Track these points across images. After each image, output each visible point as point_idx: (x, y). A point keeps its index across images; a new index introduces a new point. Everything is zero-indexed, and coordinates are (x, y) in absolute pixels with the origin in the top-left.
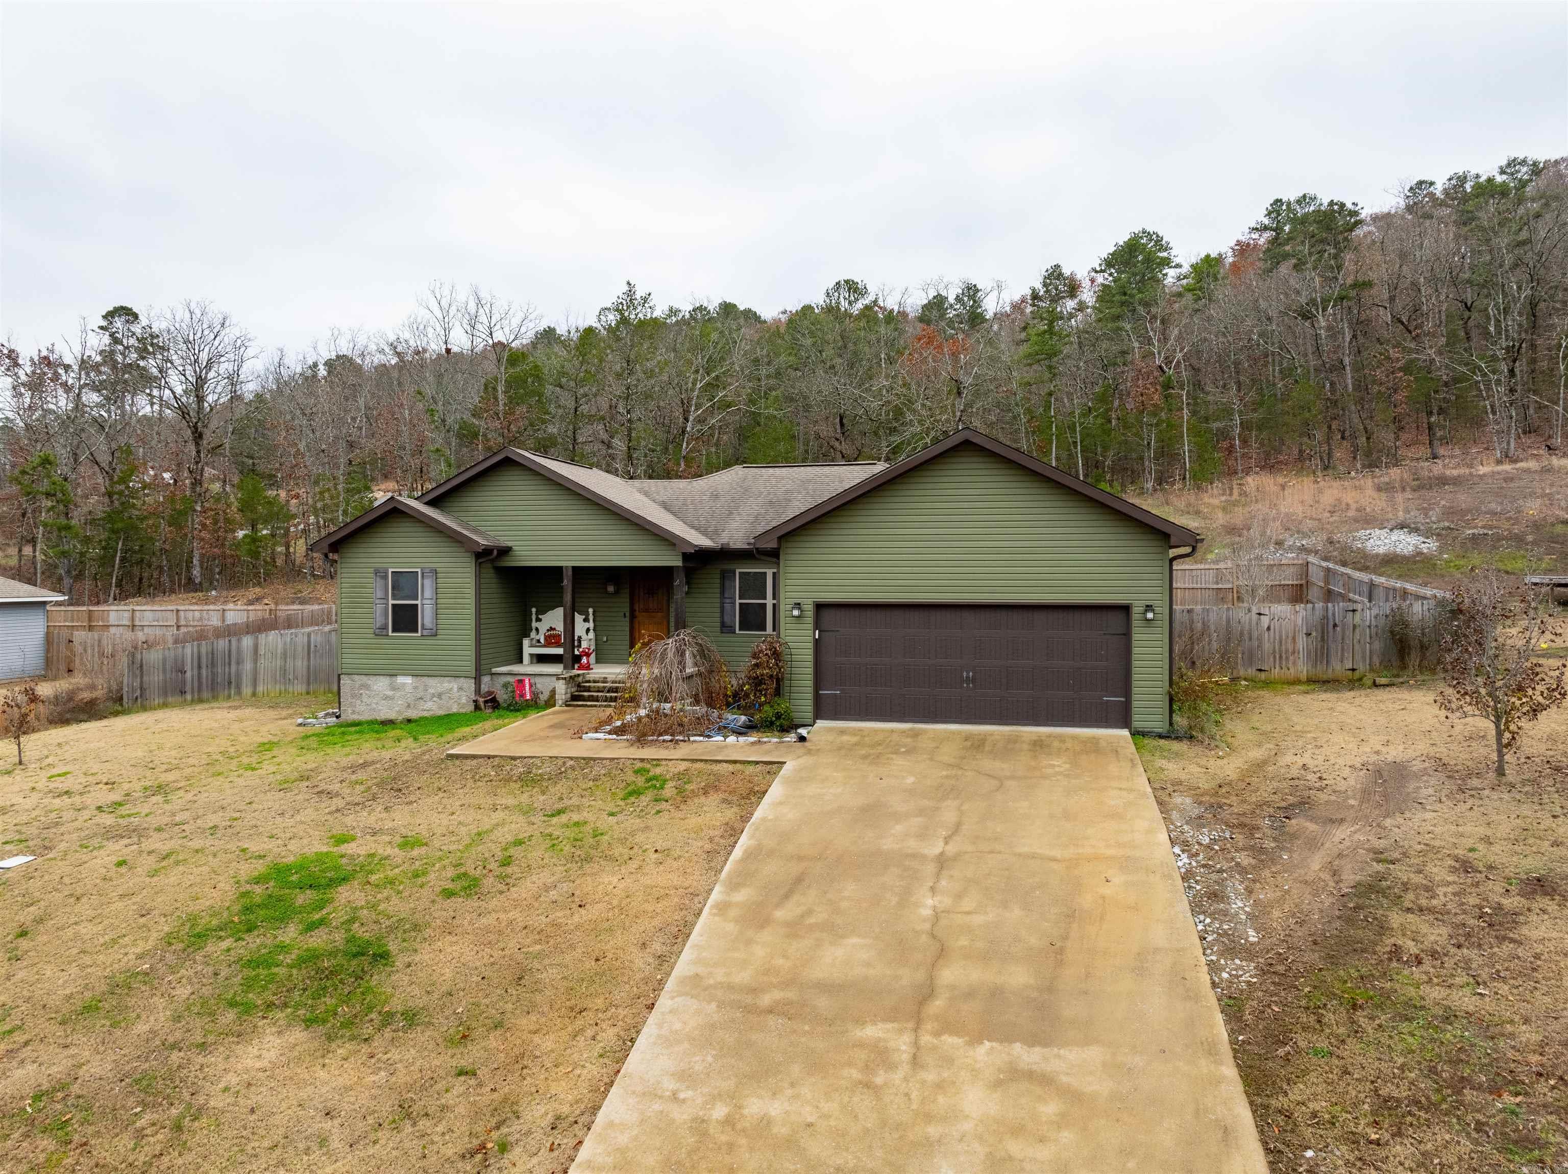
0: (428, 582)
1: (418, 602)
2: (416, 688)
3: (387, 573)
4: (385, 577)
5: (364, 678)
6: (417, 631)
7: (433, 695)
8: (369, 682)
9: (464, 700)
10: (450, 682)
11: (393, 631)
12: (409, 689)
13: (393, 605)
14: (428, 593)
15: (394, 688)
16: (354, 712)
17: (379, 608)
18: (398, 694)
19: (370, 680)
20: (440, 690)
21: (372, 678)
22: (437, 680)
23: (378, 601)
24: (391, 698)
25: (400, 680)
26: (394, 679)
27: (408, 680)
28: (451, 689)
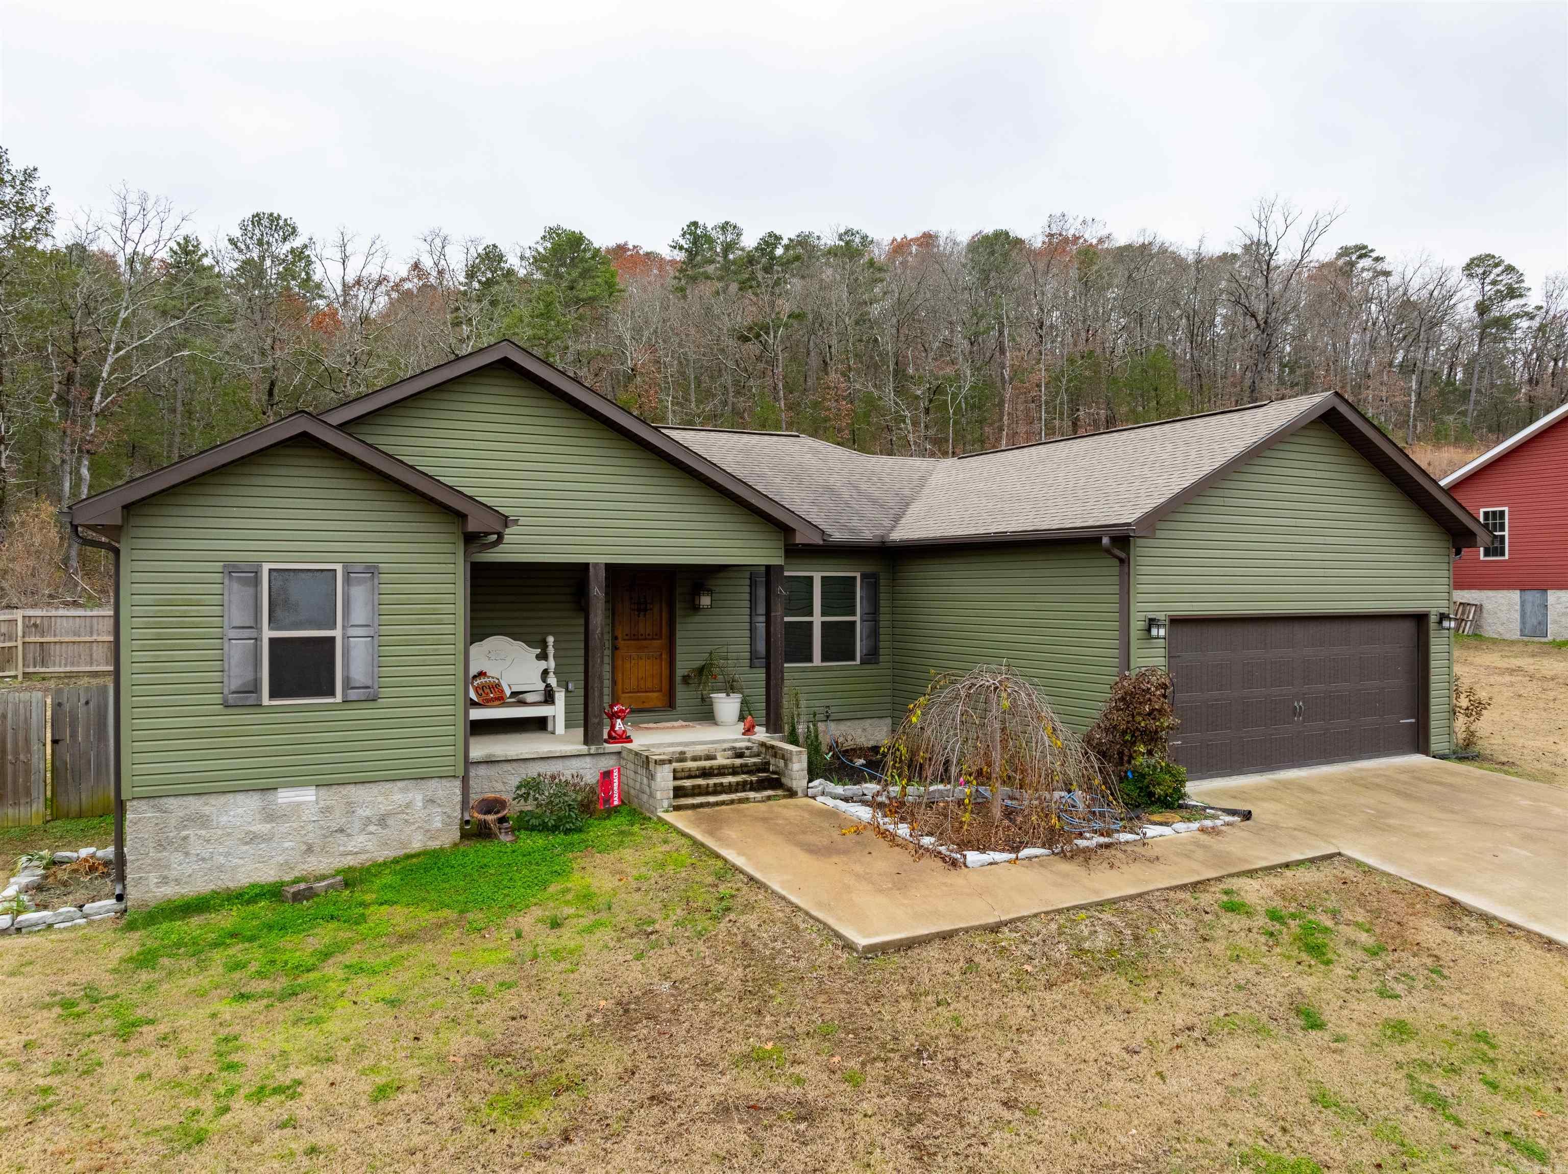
0: (359, 593)
1: (337, 633)
2: (326, 811)
3: (257, 574)
4: (256, 582)
5: (194, 803)
6: (332, 693)
7: (368, 821)
8: (207, 810)
9: (437, 824)
10: (404, 790)
11: (272, 695)
12: (309, 814)
13: (272, 641)
14: (359, 614)
15: (270, 817)
16: (165, 881)
17: (237, 650)
18: (284, 828)
19: (210, 806)
20: (383, 809)
21: (213, 800)
22: (375, 789)
23: (233, 634)
24: (267, 839)
25: (285, 797)
26: (270, 796)
27: (308, 795)
28: (408, 806)
